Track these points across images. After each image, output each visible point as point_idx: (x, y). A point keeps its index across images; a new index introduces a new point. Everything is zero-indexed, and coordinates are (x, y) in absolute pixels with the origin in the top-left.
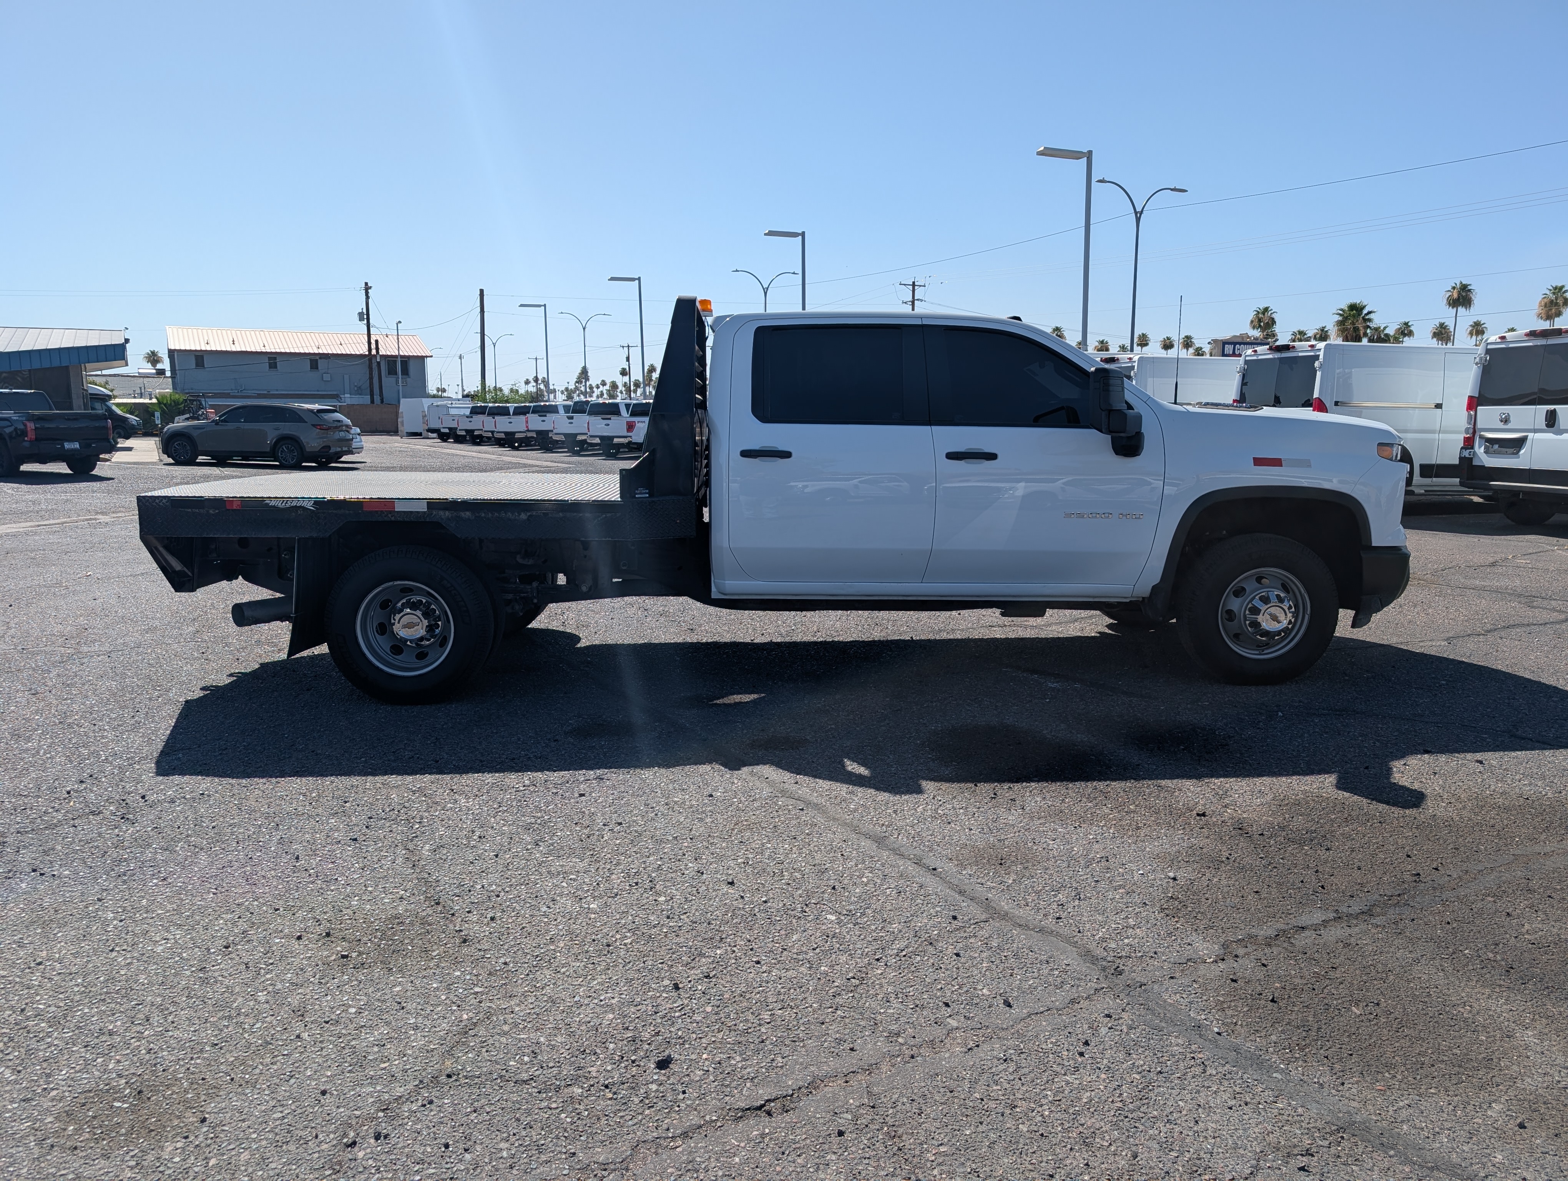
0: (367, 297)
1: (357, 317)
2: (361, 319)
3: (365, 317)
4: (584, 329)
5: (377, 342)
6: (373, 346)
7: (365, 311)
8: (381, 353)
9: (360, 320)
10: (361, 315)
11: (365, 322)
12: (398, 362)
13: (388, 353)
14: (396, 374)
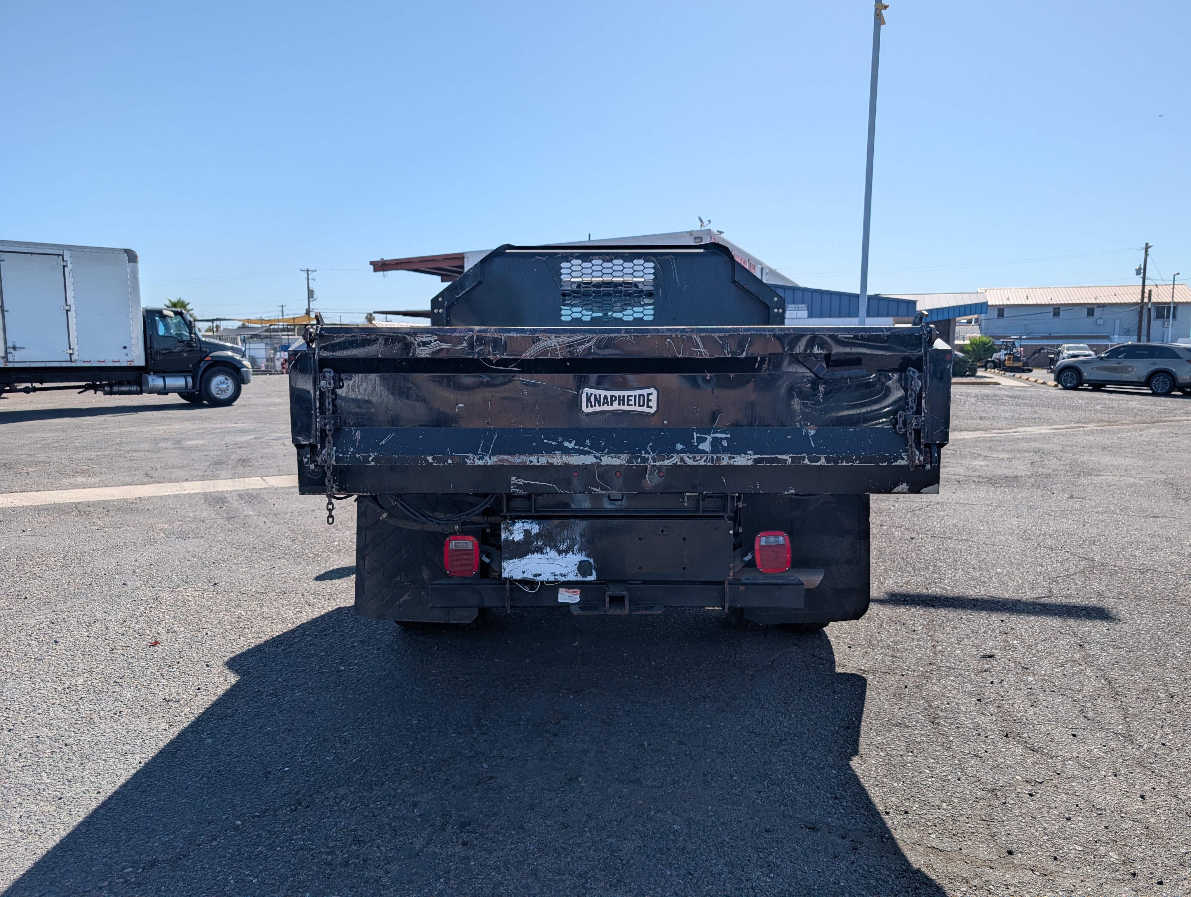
0: (1146, 255)
2: (1138, 274)
3: (1142, 271)
5: (1150, 291)
6: (1146, 295)
7: (1142, 267)
10: (1138, 270)
11: (1142, 275)
12: (1169, 308)
13: (1159, 301)
14: (1164, 318)
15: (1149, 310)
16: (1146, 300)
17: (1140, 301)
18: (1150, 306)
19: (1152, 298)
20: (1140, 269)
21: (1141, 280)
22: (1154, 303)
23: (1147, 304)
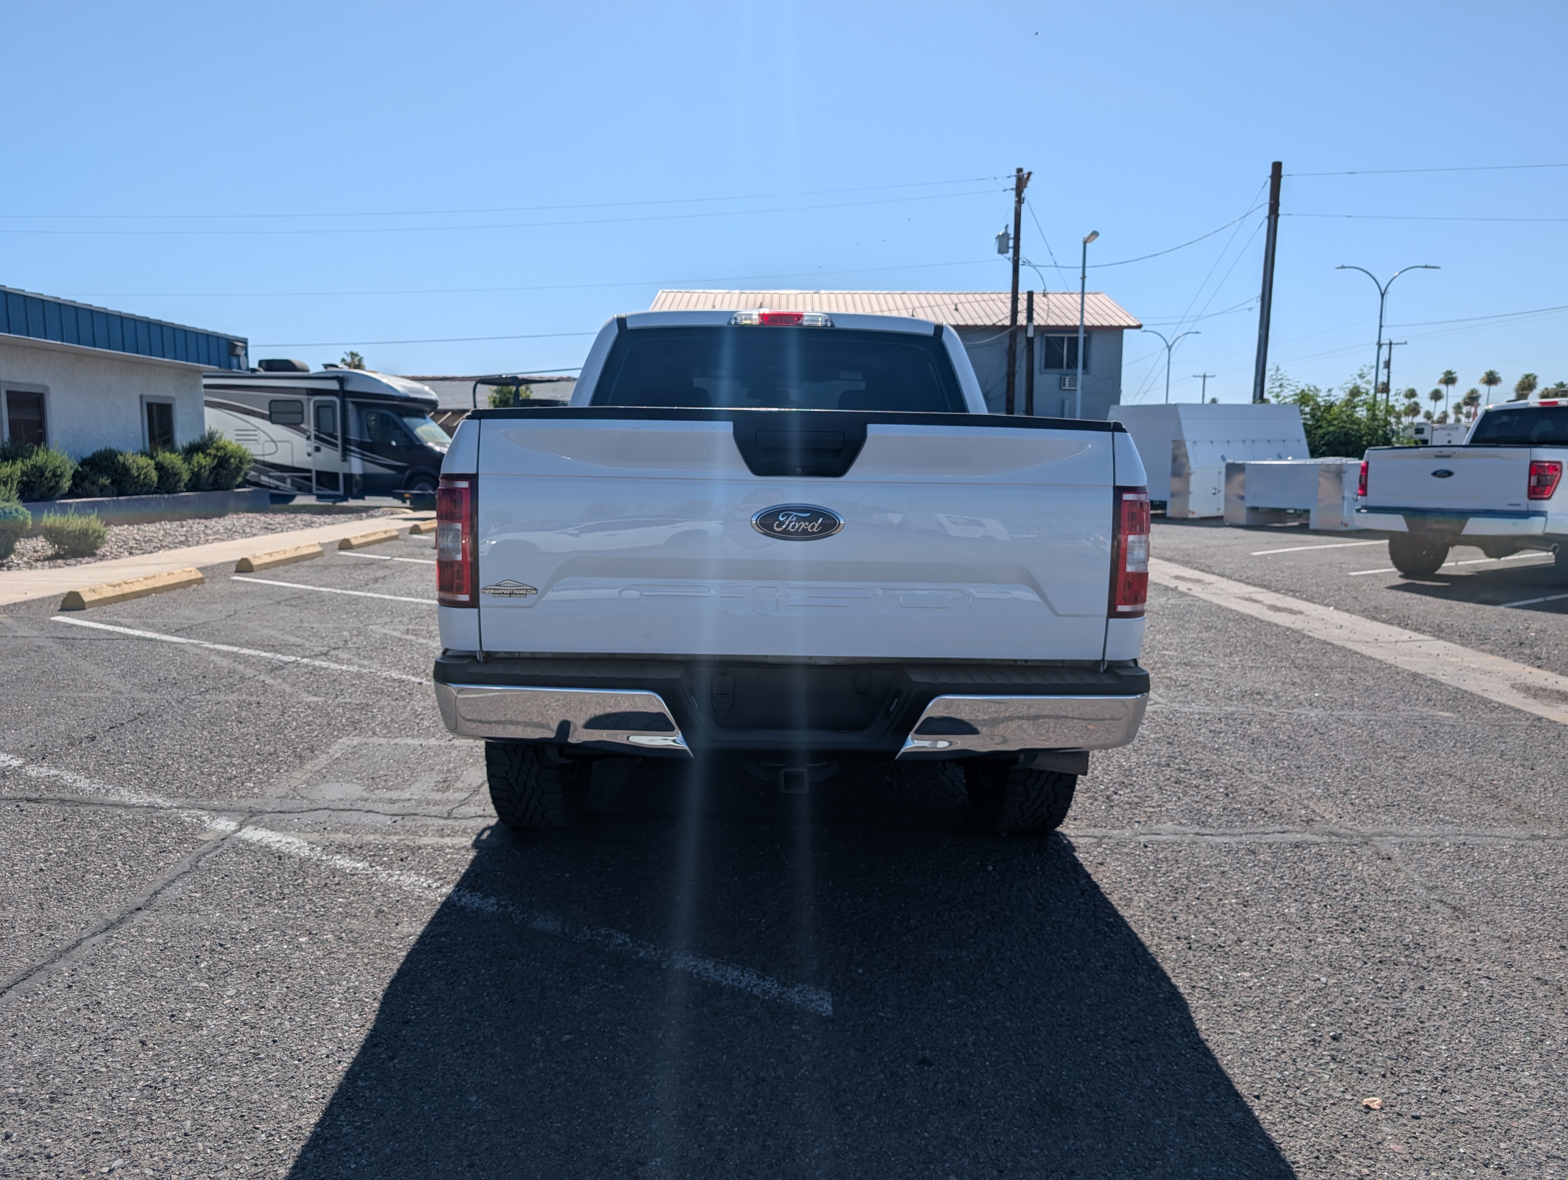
0: (1020, 201)
2: (1002, 250)
3: (1011, 243)
4: (1383, 295)
5: (1030, 294)
6: (1022, 305)
8: (1038, 321)
9: (999, 252)
10: (1002, 239)
12: (1074, 342)
13: (1051, 323)
14: (1062, 367)
15: (1030, 344)
16: (1022, 320)
17: (1007, 322)
18: (1030, 334)
19: (1035, 315)
20: (1006, 235)
22: (1037, 328)
23: (1025, 328)
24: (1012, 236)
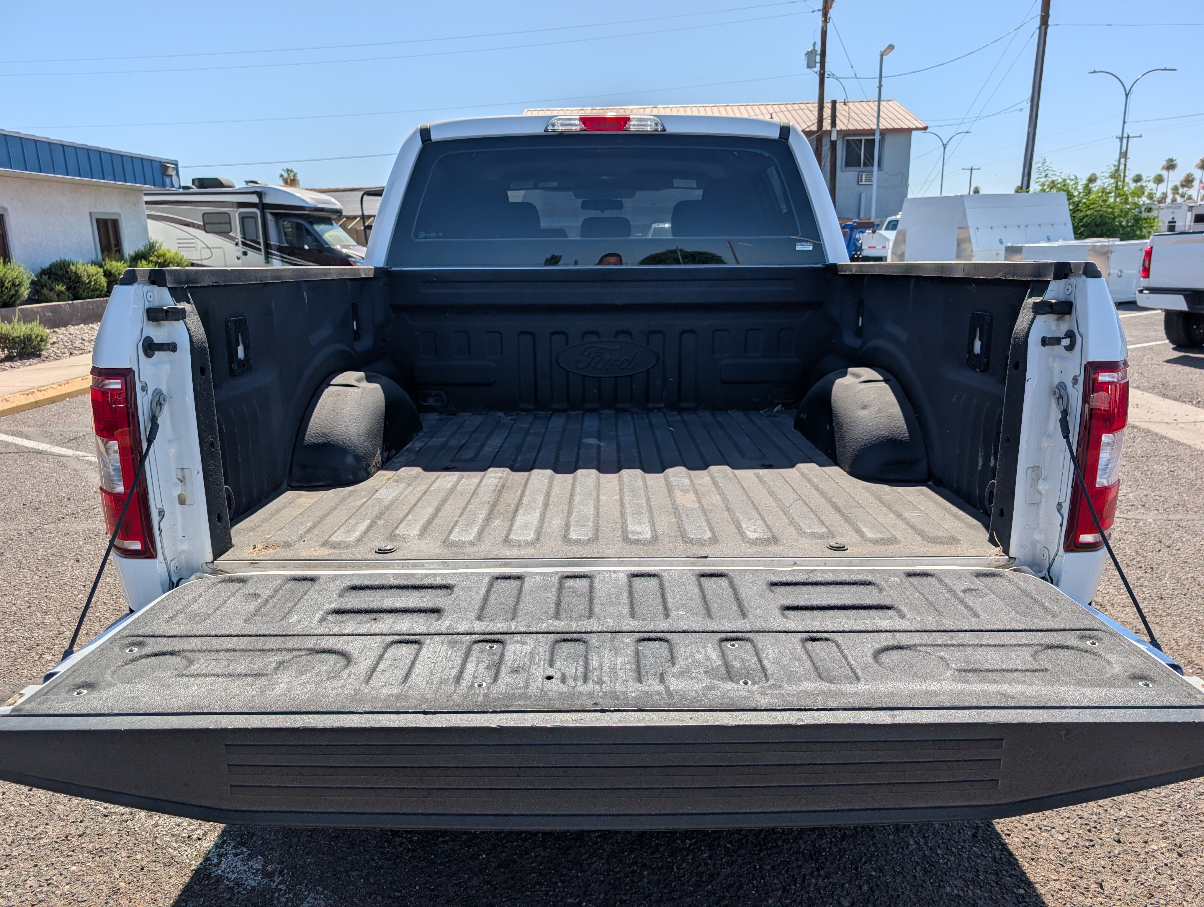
0: (826, 19)
1: (804, 61)
2: (810, 64)
3: (818, 58)
4: (1127, 95)
5: (834, 103)
6: (827, 112)
7: (818, 48)
8: (840, 126)
9: (809, 66)
10: (810, 55)
11: (818, 68)
12: (870, 144)
13: (851, 127)
14: (860, 166)
15: (833, 144)
16: (827, 125)
17: (814, 128)
18: (834, 137)
19: (838, 122)
20: (814, 51)
21: (817, 78)
22: (839, 132)
23: (830, 132)
24: (819, 52)
